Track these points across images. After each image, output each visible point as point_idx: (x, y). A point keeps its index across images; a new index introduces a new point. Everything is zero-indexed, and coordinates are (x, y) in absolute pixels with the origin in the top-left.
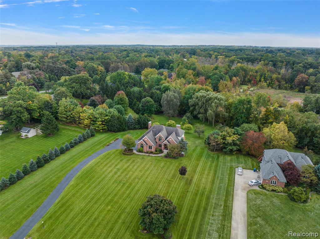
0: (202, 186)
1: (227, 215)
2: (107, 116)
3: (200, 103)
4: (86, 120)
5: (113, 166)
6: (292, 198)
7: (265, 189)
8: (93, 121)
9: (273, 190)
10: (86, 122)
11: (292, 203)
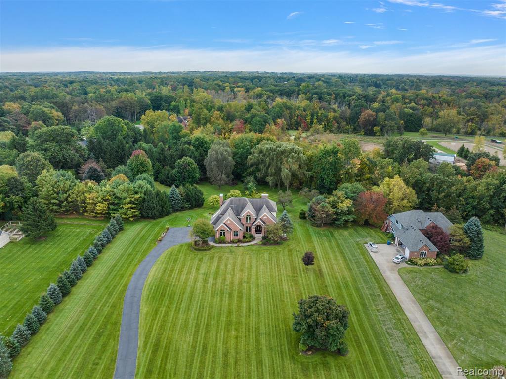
0: (339, 276)
1: (394, 306)
2: (136, 193)
3: (267, 160)
4: (99, 204)
5: (194, 271)
6: (452, 269)
7: (416, 264)
8: (113, 204)
9: (426, 264)
10: (101, 207)
11: (454, 275)
